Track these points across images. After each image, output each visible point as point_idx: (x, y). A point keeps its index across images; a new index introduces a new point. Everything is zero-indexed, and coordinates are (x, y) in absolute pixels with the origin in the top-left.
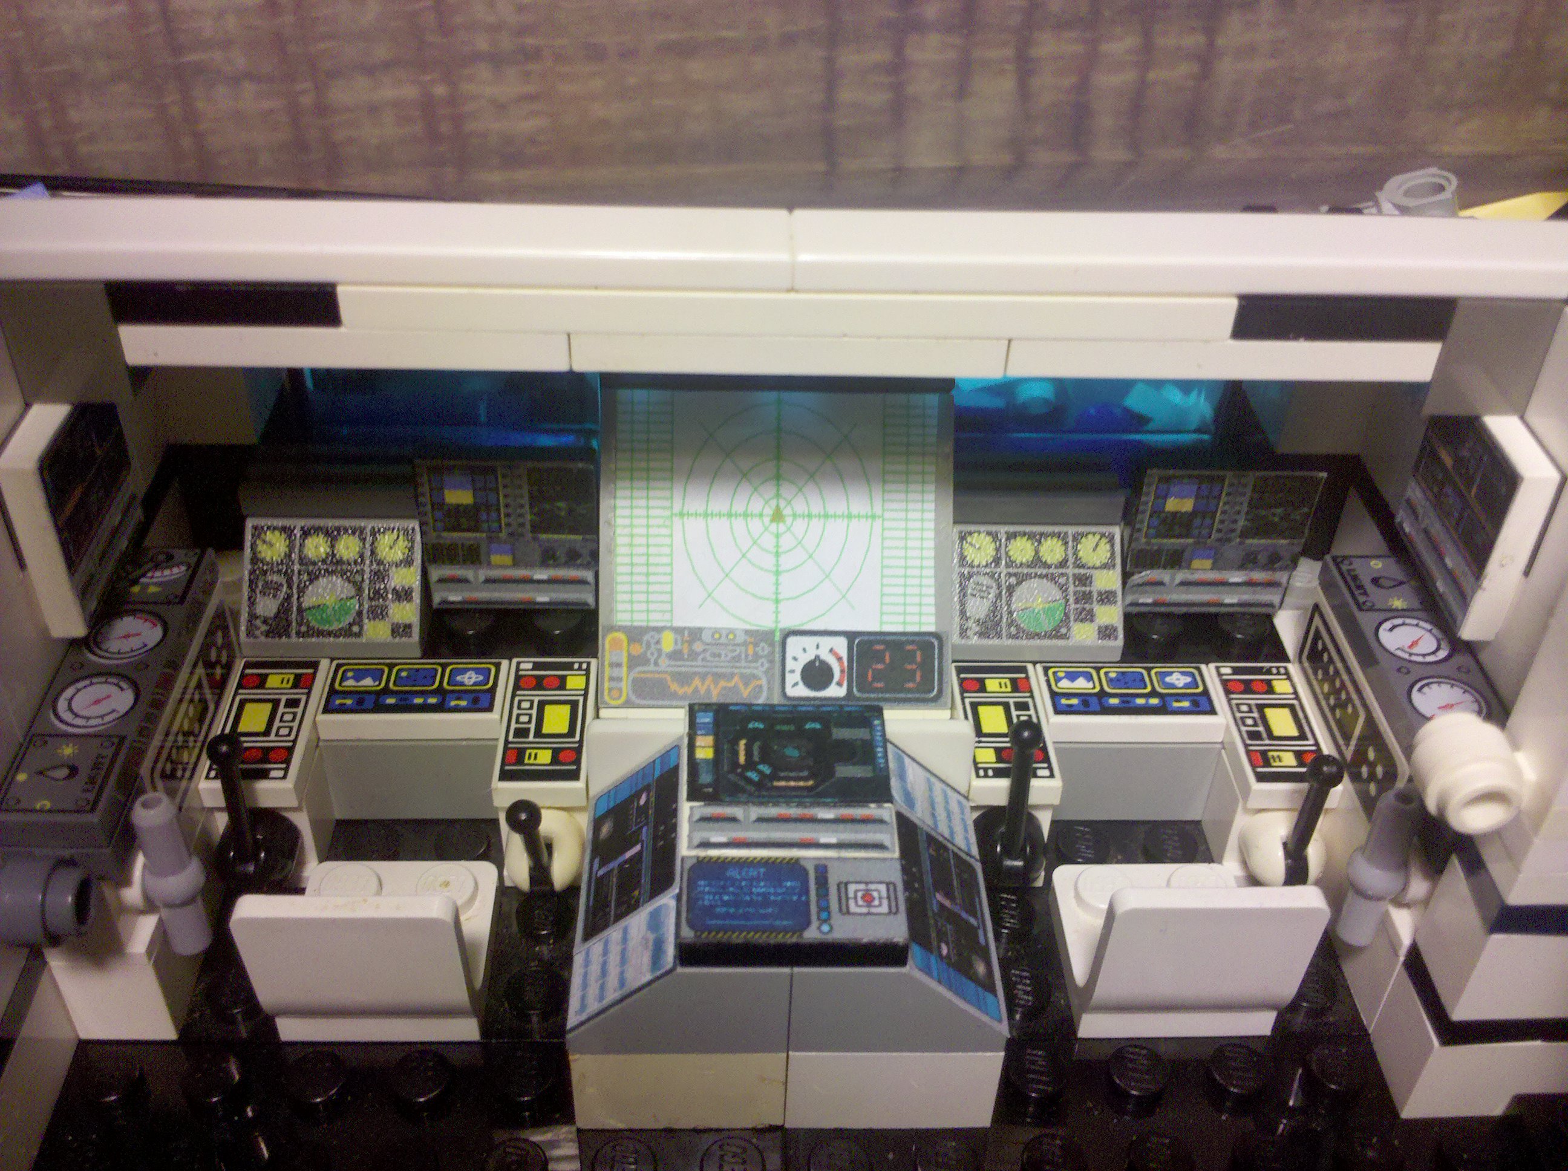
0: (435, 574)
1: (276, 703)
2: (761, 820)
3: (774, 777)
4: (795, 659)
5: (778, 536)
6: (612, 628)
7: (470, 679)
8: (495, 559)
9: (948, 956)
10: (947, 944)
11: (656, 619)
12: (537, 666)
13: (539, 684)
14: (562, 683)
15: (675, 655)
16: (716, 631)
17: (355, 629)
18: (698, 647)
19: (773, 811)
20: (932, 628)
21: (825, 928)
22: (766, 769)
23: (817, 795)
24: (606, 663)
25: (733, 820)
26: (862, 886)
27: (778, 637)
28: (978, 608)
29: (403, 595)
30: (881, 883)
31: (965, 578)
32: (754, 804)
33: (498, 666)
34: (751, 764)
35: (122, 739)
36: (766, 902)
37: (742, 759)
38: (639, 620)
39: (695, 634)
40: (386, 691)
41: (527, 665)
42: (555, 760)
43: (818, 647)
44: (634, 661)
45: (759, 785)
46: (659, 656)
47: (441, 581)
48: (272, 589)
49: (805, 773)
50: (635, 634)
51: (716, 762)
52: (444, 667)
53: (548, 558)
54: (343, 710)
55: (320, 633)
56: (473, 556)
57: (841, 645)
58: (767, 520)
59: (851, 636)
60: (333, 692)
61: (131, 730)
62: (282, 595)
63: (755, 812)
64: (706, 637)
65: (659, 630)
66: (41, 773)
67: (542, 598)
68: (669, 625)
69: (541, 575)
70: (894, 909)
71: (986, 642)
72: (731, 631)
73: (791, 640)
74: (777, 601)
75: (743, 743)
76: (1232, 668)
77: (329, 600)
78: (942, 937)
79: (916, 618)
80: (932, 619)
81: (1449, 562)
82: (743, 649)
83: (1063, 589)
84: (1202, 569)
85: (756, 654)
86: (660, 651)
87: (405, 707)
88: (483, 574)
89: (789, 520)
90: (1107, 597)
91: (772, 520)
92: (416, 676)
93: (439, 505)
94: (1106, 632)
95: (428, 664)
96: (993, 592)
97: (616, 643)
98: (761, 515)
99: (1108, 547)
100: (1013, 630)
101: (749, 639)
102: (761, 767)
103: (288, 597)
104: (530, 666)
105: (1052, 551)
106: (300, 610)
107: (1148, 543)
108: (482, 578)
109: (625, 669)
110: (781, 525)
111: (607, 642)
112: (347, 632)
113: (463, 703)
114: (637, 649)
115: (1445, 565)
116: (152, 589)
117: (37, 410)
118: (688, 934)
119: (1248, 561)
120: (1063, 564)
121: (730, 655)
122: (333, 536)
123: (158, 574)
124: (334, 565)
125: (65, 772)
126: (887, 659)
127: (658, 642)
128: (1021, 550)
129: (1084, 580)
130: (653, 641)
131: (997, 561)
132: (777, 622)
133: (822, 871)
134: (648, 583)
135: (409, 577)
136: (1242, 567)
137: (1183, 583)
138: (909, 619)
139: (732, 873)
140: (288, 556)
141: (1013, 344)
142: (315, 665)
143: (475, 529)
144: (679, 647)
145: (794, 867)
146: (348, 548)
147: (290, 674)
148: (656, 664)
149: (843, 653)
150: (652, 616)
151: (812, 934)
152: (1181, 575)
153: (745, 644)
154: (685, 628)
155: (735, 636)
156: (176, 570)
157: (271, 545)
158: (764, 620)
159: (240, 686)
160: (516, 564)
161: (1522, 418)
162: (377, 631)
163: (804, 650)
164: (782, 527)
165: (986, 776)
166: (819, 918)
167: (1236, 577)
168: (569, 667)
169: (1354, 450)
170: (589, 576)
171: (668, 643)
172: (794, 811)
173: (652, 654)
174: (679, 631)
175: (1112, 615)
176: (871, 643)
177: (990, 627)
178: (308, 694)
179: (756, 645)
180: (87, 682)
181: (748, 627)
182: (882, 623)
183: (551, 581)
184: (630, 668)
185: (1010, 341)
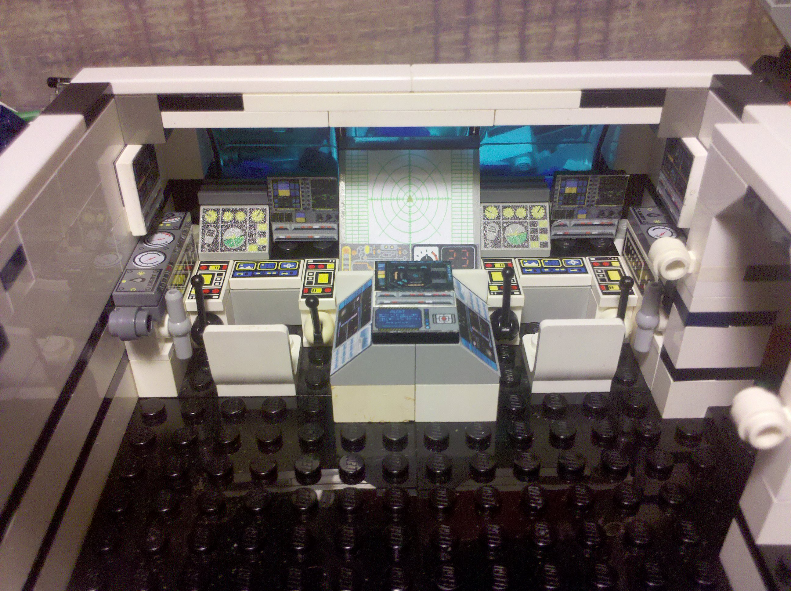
0: (274, 226)
1: (213, 275)
2: (403, 296)
3: (408, 283)
4: (418, 256)
5: (410, 207)
6: (344, 245)
7: (289, 266)
8: (298, 219)
9: (476, 345)
10: (476, 342)
11: (362, 241)
12: (315, 261)
13: (316, 267)
14: (325, 267)
15: (370, 255)
16: (386, 245)
17: (244, 248)
18: (379, 252)
19: (408, 293)
20: (473, 243)
21: (428, 327)
22: (406, 281)
23: (425, 288)
24: (343, 259)
25: (393, 296)
26: (442, 315)
27: (411, 247)
28: (491, 236)
29: (263, 234)
30: (449, 314)
31: (485, 225)
32: (401, 291)
33: (299, 262)
34: (399, 279)
35: (161, 270)
36: (405, 319)
37: (396, 278)
38: (355, 241)
39: (378, 246)
40: (256, 270)
41: (311, 261)
42: (323, 292)
43: (427, 251)
44: (354, 258)
45: (403, 286)
46: (364, 255)
47: (276, 229)
48: (211, 234)
49: (421, 282)
50: (354, 247)
51: (386, 279)
52: (278, 262)
53: (319, 218)
54: (240, 276)
55: (230, 250)
56: (289, 218)
57: (436, 250)
58: (406, 201)
59: (440, 246)
60: (235, 271)
61: (164, 267)
62: (214, 235)
63: (401, 294)
64: (382, 248)
65: (363, 245)
66: (131, 280)
67: (317, 236)
68: (367, 243)
69: (316, 226)
70: (454, 322)
71: (494, 249)
72: (392, 245)
73: (416, 249)
74: (410, 233)
75: (396, 273)
76: (595, 258)
77: (233, 237)
78: (473, 339)
79: (466, 239)
80: (472, 239)
81: (673, 199)
82: (397, 252)
83: (526, 228)
84: (582, 218)
85: (402, 254)
86: (364, 254)
87: (263, 275)
88: (293, 226)
89: (414, 201)
90: (544, 231)
91: (408, 201)
92: (267, 265)
93: (276, 196)
94: (544, 245)
95: (272, 261)
96: (498, 229)
97: (346, 250)
98: (403, 199)
99: (544, 211)
100: (506, 244)
101: (399, 248)
102: (403, 280)
103: (217, 236)
104: (312, 261)
105: (521, 213)
106: (222, 241)
107: (559, 207)
108: (293, 228)
109: (350, 261)
110: (411, 202)
111: (343, 251)
112: (240, 249)
113: (287, 274)
114: (355, 253)
115: (672, 200)
116: (167, 225)
117: (129, 147)
118: (376, 330)
119: (601, 215)
120: (526, 218)
121: (392, 255)
122: (234, 212)
123: (169, 220)
124: (235, 223)
125: (141, 280)
126: (455, 256)
127: (363, 250)
128: (509, 213)
129: (534, 224)
130: (361, 250)
131: (498, 217)
132: (410, 241)
133: (427, 311)
134: (359, 227)
135: (264, 228)
136: (598, 217)
137: (575, 225)
138: (463, 239)
139: (391, 312)
140: (218, 220)
141: (496, 111)
142: (228, 262)
143: (290, 206)
144: (371, 252)
145: (417, 310)
146: (240, 216)
147: (218, 265)
148: (362, 259)
149: (437, 253)
150: (360, 240)
151: (423, 329)
152: (574, 222)
153: (398, 250)
154: (373, 244)
155: (394, 247)
156: (176, 219)
157: (210, 216)
158: (405, 240)
159: (199, 269)
160: (306, 222)
161: (698, 139)
162: (252, 249)
163: (421, 252)
164: (412, 204)
165: (494, 294)
166: (425, 324)
167: (596, 222)
168: (328, 261)
169: (644, 172)
170: (335, 226)
171: (367, 250)
172: (415, 293)
173: (361, 255)
174: (371, 245)
175: (546, 238)
176: (448, 249)
177: (496, 243)
178: (226, 272)
179: (402, 250)
180: (146, 253)
181: (399, 244)
182: (452, 241)
183: (321, 229)
184: (352, 260)
185: (495, 110)
